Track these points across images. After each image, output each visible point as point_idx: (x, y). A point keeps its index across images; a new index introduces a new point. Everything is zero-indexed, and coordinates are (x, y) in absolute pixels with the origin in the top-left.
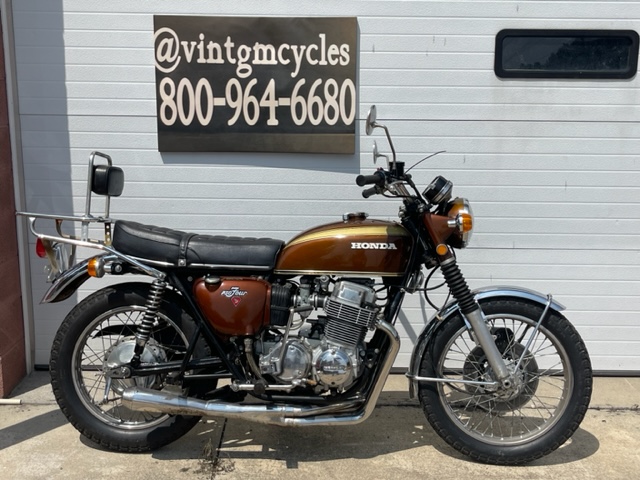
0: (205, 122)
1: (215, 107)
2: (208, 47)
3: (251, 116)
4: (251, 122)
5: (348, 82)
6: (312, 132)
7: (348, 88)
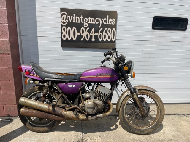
0: (74, 39)
1: (77, 35)
2: (76, 18)
3: (87, 38)
4: (87, 40)
5: (114, 29)
6: (104, 43)
7: (114, 31)
